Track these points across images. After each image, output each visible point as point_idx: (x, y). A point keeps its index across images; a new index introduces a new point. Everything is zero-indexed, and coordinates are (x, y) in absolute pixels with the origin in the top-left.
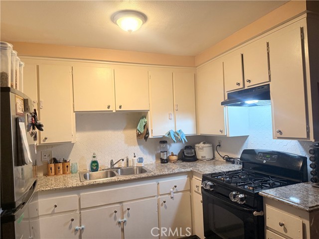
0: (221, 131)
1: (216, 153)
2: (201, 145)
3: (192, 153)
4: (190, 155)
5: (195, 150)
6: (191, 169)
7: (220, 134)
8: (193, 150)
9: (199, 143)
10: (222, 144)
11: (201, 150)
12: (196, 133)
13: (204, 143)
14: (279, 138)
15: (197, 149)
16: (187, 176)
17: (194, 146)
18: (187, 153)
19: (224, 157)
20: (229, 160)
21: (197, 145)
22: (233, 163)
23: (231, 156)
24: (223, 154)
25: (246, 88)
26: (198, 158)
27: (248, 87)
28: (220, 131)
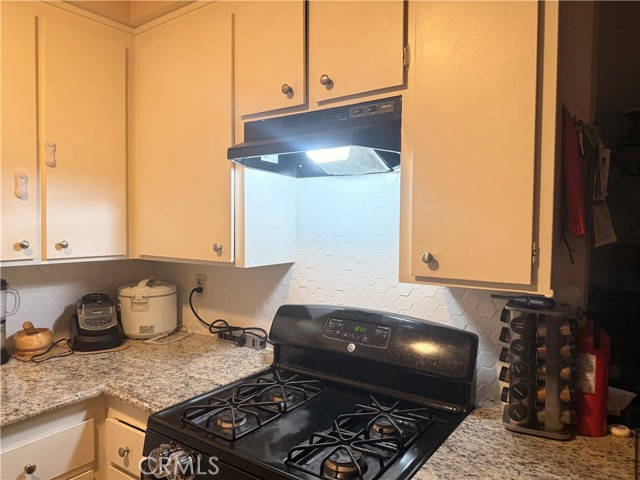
0: (218, 250)
1: (187, 311)
2: (141, 290)
3: (110, 321)
4: (99, 328)
5: (117, 307)
6: (102, 386)
7: (213, 257)
8: (111, 310)
9: (134, 283)
10: (208, 286)
11: (140, 307)
12: (124, 253)
13: (150, 284)
14: (421, 279)
15: (125, 304)
16: (83, 414)
17: (117, 294)
18: (88, 322)
19: (211, 326)
20: (229, 335)
21: (126, 291)
22: (241, 342)
23: (234, 320)
24: (210, 316)
25: (313, 107)
26: (127, 332)
27: (321, 103)
28: (216, 249)
